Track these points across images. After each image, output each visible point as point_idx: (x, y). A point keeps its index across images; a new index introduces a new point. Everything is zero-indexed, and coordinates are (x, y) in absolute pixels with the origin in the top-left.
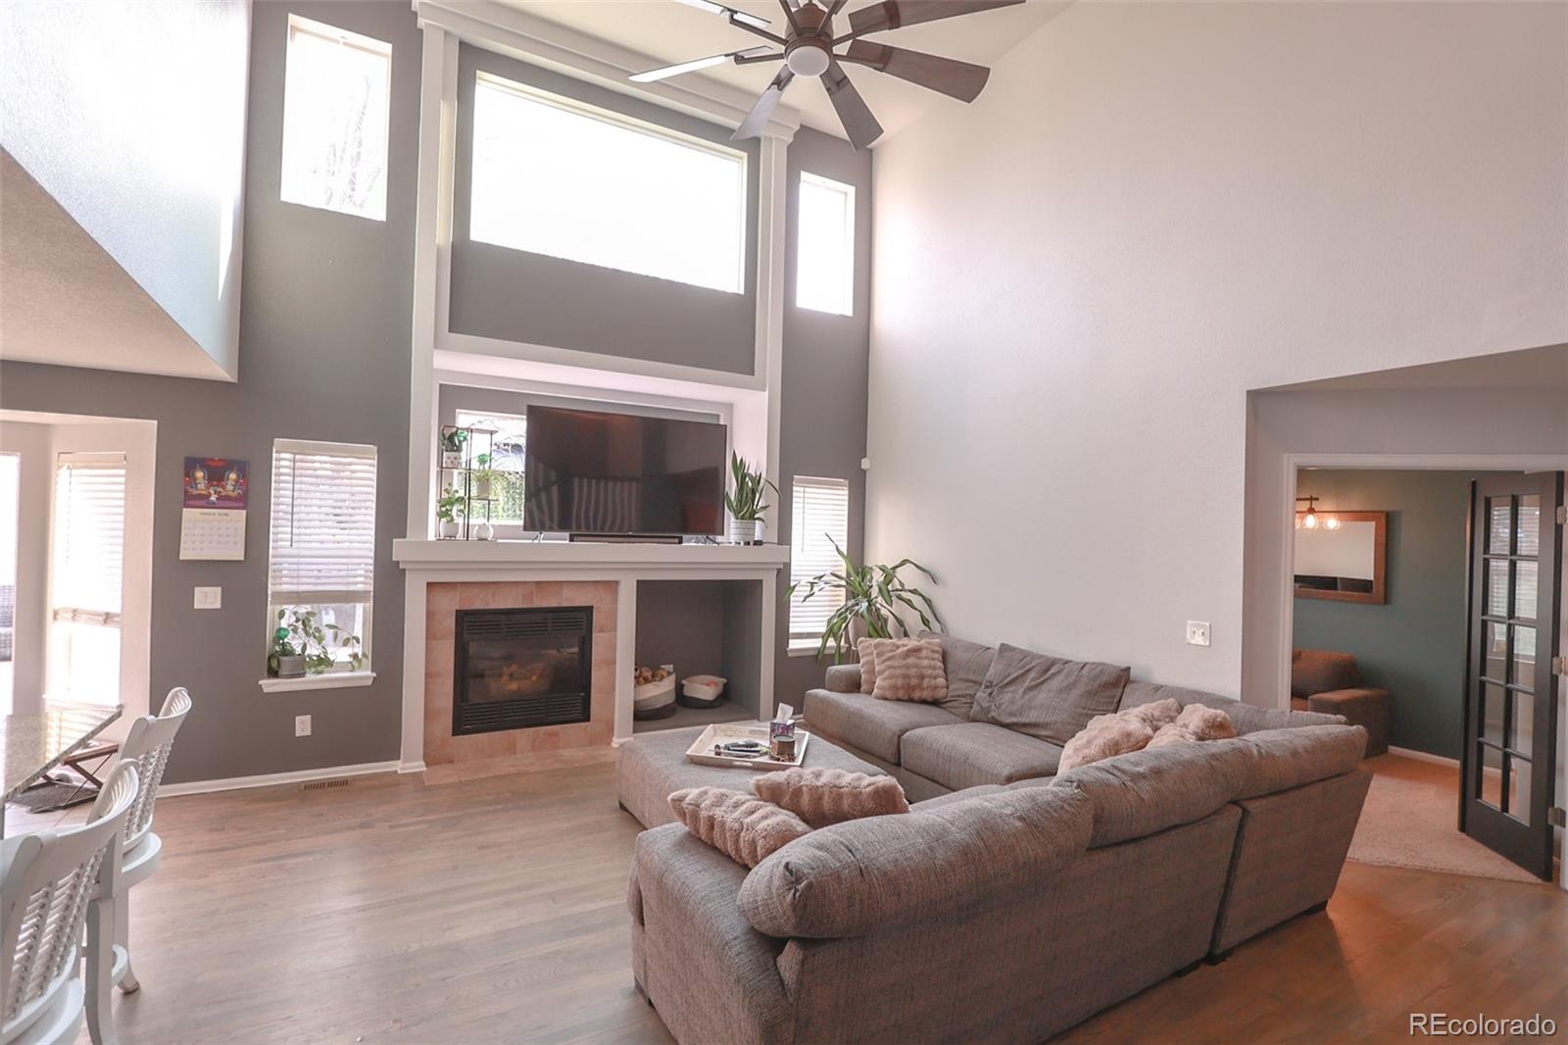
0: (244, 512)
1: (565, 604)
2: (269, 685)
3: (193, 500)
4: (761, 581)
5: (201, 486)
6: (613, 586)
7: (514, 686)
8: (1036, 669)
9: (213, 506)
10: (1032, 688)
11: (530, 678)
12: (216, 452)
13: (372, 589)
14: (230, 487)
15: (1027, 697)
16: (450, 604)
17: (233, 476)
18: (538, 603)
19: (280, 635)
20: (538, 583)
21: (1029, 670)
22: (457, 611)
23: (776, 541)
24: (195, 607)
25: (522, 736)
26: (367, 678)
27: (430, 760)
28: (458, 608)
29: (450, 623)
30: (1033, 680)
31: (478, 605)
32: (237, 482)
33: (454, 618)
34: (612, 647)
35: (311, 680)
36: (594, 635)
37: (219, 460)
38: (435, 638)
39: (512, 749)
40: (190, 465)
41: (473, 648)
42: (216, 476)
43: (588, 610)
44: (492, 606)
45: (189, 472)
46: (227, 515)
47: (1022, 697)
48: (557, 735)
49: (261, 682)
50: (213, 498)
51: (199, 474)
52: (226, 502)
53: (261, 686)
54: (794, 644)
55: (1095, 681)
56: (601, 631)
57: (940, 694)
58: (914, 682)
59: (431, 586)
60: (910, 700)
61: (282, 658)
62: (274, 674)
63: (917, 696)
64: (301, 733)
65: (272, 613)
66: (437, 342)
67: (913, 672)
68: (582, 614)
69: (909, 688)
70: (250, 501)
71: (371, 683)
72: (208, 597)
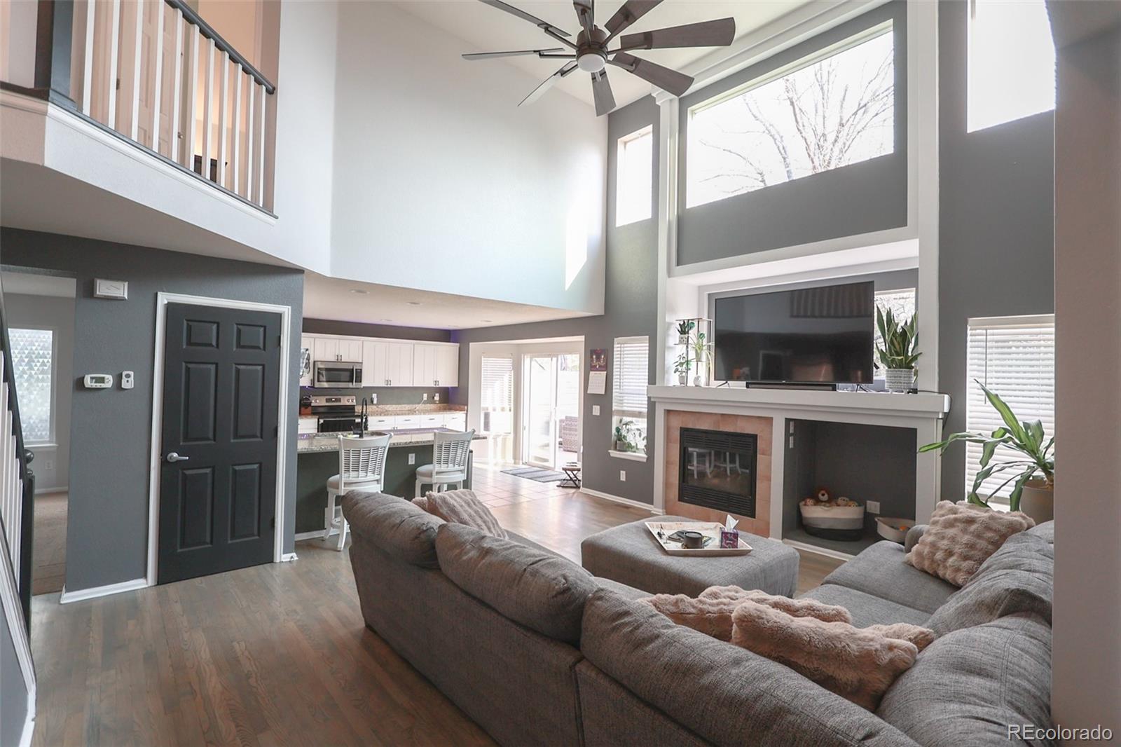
0: (606, 372)
1: (739, 431)
2: (614, 453)
3: (593, 368)
4: (916, 429)
5: (595, 362)
6: (769, 420)
9: (597, 370)
12: (598, 347)
13: (646, 412)
14: (602, 362)
16: (677, 423)
17: (603, 357)
18: (722, 429)
19: (618, 430)
20: (723, 415)
22: (681, 428)
23: (936, 390)
24: (593, 414)
25: (714, 513)
26: (644, 457)
27: (667, 508)
28: (681, 426)
29: (676, 434)
31: (690, 426)
32: (604, 359)
33: (679, 432)
34: (769, 467)
35: (628, 455)
36: (758, 456)
37: (600, 350)
38: (670, 442)
40: (592, 353)
42: (598, 358)
43: (755, 437)
44: (698, 427)
45: (592, 357)
46: (601, 374)
49: (610, 451)
50: (597, 367)
51: (594, 357)
52: (601, 369)
53: (609, 453)
56: (763, 454)
57: (960, 579)
58: (939, 555)
59: (668, 412)
60: (935, 577)
61: (618, 442)
62: (615, 449)
63: (941, 573)
64: (622, 479)
65: (615, 420)
66: (670, 273)
67: (944, 544)
68: (751, 440)
69: (933, 561)
70: (607, 367)
71: (645, 460)
72: (596, 410)
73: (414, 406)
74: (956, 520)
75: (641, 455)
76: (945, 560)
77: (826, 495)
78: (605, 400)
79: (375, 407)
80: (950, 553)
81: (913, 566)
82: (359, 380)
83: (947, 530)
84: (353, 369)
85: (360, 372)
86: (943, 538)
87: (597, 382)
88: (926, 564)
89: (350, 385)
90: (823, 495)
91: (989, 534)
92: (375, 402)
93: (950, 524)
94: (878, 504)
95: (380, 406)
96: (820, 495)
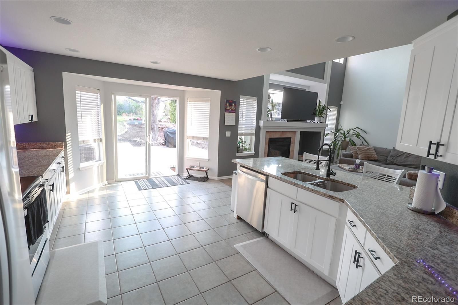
0: (235, 113)
1: (286, 137)
2: (237, 155)
3: (227, 111)
4: (321, 132)
5: (228, 107)
6: (295, 132)
9: (230, 112)
12: (230, 99)
13: (255, 133)
14: (233, 107)
17: (233, 105)
18: (282, 136)
19: (239, 143)
20: (282, 132)
23: (325, 122)
24: (226, 136)
26: (253, 153)
28: (269, 137)
29: (268, 141)
31: (272, 137)
32: (234, 106)
33: (269, 139)
34: (294, 148)
35: (244, 154)
36: (291, 144)
37: (232, 101)
38: (266, 144)
40: (227, 101)
42: (231, 105)
44: (275, 137)
45: (226, 104)
46: (232, 114)
50: (230, 110)
51: (228, 104)
52: (232, 111)
68: (289, 139)
70: (236, 111)
72: (228, 134)
78: (234, 129)
87: (230, 119)
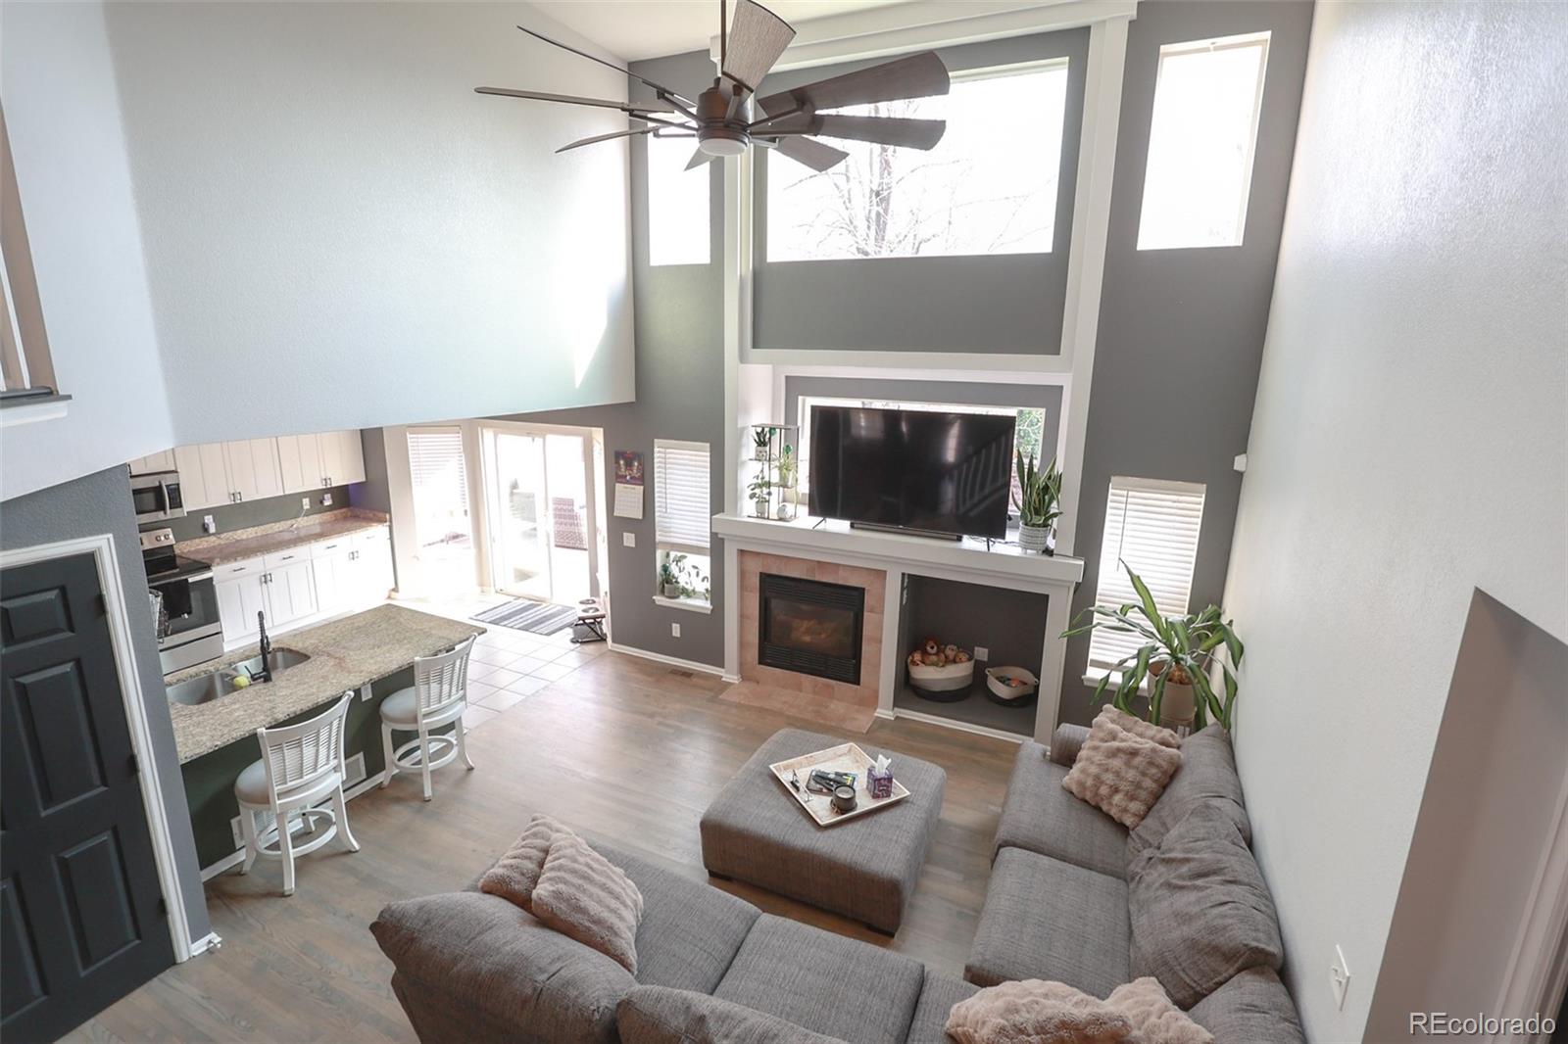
0: (642, 487)
1: (840, 582)
2: (661, 601)
3: (621, 479)
4: (1048, 595)
5: (623, 470)
7: (807, 639)
8: (1192, 865)
9: (627, 482)
10: (1169, 886)
11: (820, 634)
12: (629, 449)
13: (709, 547)
14: (635, 471)
15: (1159, 893)
16: (755, 568)
17: (636, 464)
18: (818, 578)
19: (665, 569)
20: (819, 562)
21: (1187, 860)
22: (761, 573)
23: (1071, 554)
24: (625, 545)
25: (807, 680)
26: (708, 608)
27: (745, 675)
28: (761, 570)
29: (756, 581)
30: (1181, 877)
31: (774, 571)
32: (638, 467)
33: (758, 578)
34: (880, 626)
35: (683, 601)
36: (866, 614)
37: (630, 453)
38: (746, 591)
39: (799, 687)
40: (619, 455)
41: (774, 603)
42: (629, 465)
43: (861, 591)
44: (785, 574)
45: (617, 462)
46: (634, 488)
47: (1157, 889)
48: (833, 688)
49: (654, 597)
50: (628, 478)
51: (622, 462)
52: (634, 481)
53: (654, 600)
54: (1094, 674)
55: (1211, 933)
56: (871, 611)
57: (1128, 821)
58: (1104, 790)
59: (742, 552)
60: (1098, 808)
61: (666, 585)
62: (662, 592)
63: (1105, 808)
64: (674, 634)
65: (659, 554)
66: (743, 358)
67: (1109, 778)
68: (855, 593)
69: (1096, 794)
70: (644, 480)
71: (709, 612)
72: (629, 540)
73: (289, 522)
74: (1119, 750)
75: (704, 604)
76: (1111, 796)
77: (935, 648)
78: (644, 525)
79: (213, 538)
80: (1116, 790)
81: (1072, 793)
82: (177, 503)
83: (1110, 760)
84: (160, 487)
85: (175, 492)
86: (1107, 770)
87: (629, 501)
88: (1088, 796)
89: (161, 515)
90: (932, 648)
91: (1154, 771)
92: (212, 529)
93: (1114, 753)
94: (986, 650)
95: (222, 536)
96: (928, 648)
